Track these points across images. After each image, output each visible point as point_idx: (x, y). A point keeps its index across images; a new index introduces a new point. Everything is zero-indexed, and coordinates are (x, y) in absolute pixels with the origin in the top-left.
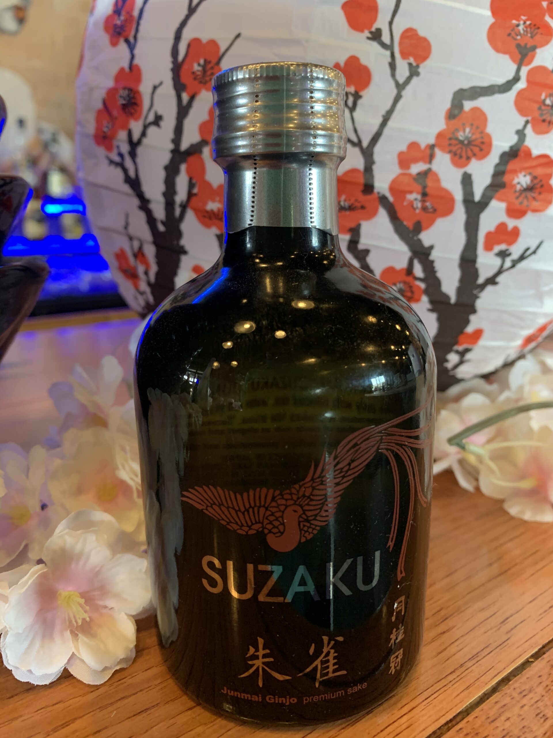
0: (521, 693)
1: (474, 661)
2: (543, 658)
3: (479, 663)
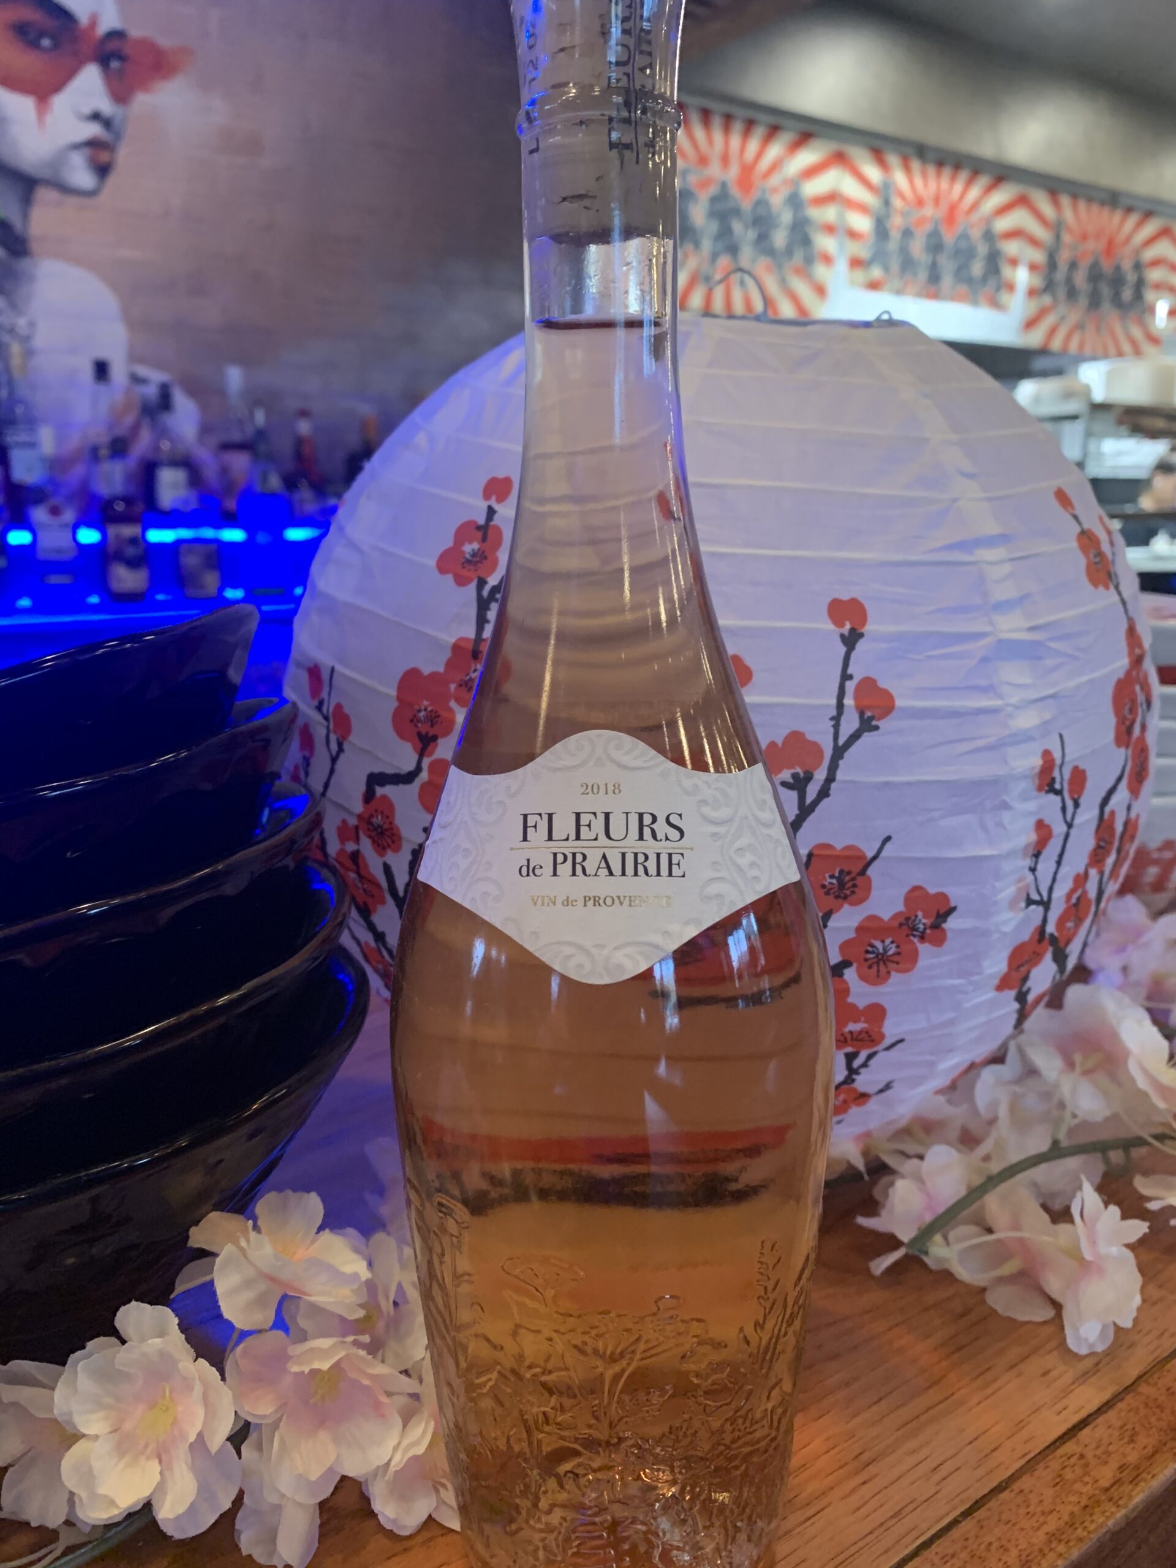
0: (943, 1558)
1: (896, 1520)
2: (973, 1517)
3: (902, 1521)
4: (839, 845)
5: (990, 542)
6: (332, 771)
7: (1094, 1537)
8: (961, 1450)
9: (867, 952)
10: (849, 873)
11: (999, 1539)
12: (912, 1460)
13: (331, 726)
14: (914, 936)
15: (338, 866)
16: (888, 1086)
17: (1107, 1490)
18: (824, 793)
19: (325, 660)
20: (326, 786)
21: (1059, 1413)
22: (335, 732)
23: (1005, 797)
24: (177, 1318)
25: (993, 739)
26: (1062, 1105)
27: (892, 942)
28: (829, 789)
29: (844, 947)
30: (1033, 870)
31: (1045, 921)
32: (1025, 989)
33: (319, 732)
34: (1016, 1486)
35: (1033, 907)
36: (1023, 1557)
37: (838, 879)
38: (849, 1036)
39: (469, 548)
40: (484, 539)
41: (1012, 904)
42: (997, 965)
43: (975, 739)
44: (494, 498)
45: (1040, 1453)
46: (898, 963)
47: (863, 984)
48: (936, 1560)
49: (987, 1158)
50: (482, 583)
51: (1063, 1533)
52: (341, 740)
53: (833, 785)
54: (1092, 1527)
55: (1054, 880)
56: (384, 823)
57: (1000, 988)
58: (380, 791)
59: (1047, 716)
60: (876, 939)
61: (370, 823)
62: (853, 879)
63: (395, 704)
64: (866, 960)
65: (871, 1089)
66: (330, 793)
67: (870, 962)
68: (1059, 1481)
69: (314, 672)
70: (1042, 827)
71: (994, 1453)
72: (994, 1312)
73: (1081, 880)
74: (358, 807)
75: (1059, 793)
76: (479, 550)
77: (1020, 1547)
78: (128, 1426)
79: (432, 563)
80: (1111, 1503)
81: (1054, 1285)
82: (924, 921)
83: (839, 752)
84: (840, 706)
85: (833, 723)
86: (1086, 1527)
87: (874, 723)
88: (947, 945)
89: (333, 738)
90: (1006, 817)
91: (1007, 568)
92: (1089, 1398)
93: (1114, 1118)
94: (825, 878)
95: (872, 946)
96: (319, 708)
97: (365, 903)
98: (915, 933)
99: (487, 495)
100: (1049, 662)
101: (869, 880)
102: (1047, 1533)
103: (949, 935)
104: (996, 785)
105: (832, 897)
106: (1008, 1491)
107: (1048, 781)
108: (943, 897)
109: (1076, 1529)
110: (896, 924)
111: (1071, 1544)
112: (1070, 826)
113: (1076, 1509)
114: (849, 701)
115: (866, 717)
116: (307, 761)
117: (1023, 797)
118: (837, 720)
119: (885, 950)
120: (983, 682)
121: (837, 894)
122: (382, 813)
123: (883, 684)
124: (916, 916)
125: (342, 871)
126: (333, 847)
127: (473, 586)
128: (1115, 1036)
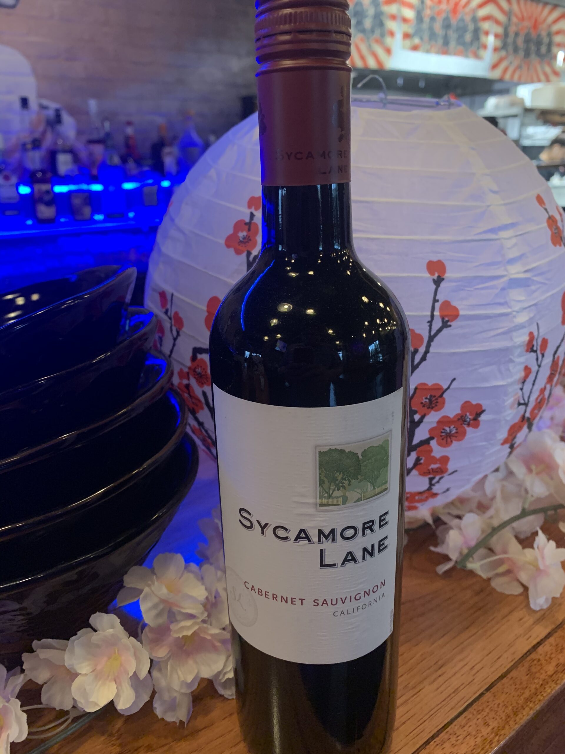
4: (430, 383)
5: (505, 227)
6: (174, 345)
7: (546, 698)
8: (483, 659)
9: (442, 432)
10: (435, 396)
11: (503, 702)
12: (462, 664)
13: (173, 323)
14: (465, 424)
15: (179, 390)
16: (448, 490)
17: (551, 676)
18: (424, 359)
19: (168, 289)
20: (171, 351)
21: (528, 639)
22: (175, 326)
23: (511, 357)
24: (119, 620)
25: (506, 328)
26: (527, 491)
27: (454, 427)
28: (426, 357)
29: (431, 431)
30: (522, 389)
31: (525, 411)
32: (513, 442)
33: (167, 325)
34: (509, 676)
35: (521, 407)
36: (515, 710)
37: (430, 400)
38: (431, 471)
39: (242, 234)
40: (249, 230)
41: (512, 407)
42: (503, 434)
43: (497, 329)
44: (253, 208)
45: (520, 659)
46: (456, 437)
47: (439, 447)
48: (475, 712)
49: (491, 517)
50: (249, 254)
51: (532, 698)
52: (178, 330)
53: (428, 355)
54: (545, 695)
55: (531, 392)
56: (202, 372)
57: (503, 444)
58: (199, 356)
59: (532, 315)
60: (446, 426)
61: (194, 371)
62: (436, 399)
63: (206, 314)
64: (441, 436)
65: (439, 491)
66: (173, 355)
67: (443, 437)
68: (529, 672)
69: (163, 295)
70: (527, 370)
71: (499, 659)
72: (494, 590)
73: (543, 391)
74: (188, 363)
75: (535, 351)
76: (247, 235)
77: (512, 706)
78: (99, 668)
79: (222, 241)
80: (553, 682)
81: (524, 577)
82: (470, 417)
83: (431, 339)
84: (432, 316)
85: (429, 324)
86: (542, 695)
87: (449, 323)
88: (480, 427)
89: (174, 329)
90: (511, 366)
91: (514, 241)
92: (541, 631)
93: (551, 495)
94: (422, 399)
95: (444, 429)
96: (166, 312)
97: (193, 409)
98: (465, 423)
99: (249, 207)
100: (533, 288)
101: (444, 399)
102: (525, 698)
103: (481, 423)
104: (507, 350)
105: (426, 408)
106: (505, 678)
107: (531, 346)
108: (479, 406)
109: (538, 695)
110: (456, 419)
111: (536, 703)
112: (539, 366)
113: (538, 686)
114: (437, 313)
115: (445, 321)
116: (161, 339)
117: (520, 356)
118: (430, 322)
119: (450, 431)
120: (502, 301)
121: (428, 406)
122: (201, 367)
123: (454, 303)
124: (466, 415)
125: (181, 392)
126: (176, 380)
127: (244, 255)
128: (551, 457)
